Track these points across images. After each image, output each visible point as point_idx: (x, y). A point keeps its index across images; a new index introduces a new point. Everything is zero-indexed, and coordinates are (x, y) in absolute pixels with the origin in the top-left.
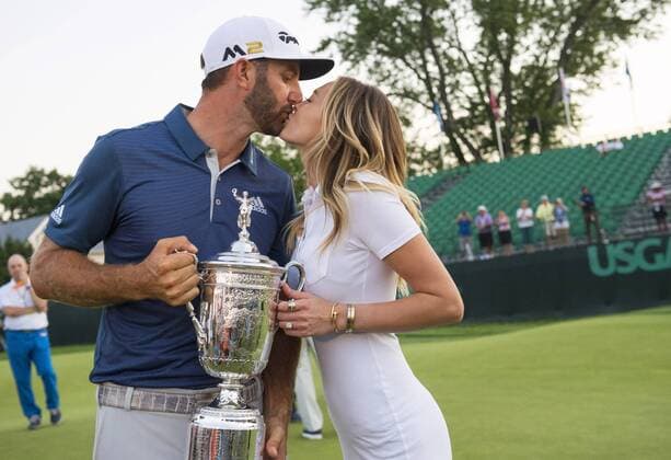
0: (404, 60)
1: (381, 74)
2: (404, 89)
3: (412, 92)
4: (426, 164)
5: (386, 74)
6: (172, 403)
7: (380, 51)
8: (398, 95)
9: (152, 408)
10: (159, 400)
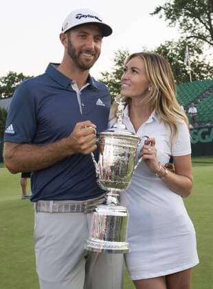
0: (199, 19)
1: (187, 26)
2: (199, 34)
3: (203, 35)
4: (209, 74)
5: (189, 26)
6: (73, 207)
7: (186, 14)
8: (195, 37)
9: (63, 211)
10: (66, 206)
